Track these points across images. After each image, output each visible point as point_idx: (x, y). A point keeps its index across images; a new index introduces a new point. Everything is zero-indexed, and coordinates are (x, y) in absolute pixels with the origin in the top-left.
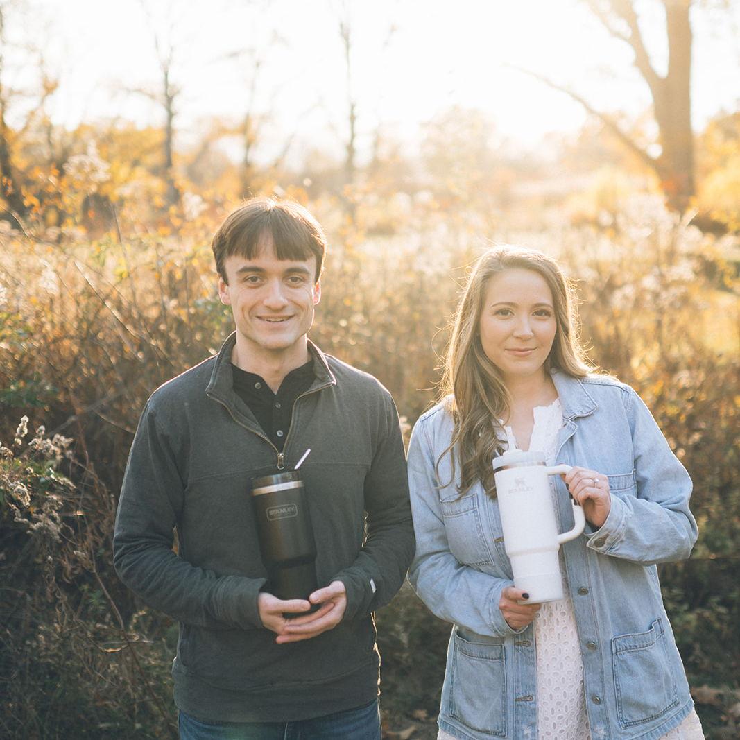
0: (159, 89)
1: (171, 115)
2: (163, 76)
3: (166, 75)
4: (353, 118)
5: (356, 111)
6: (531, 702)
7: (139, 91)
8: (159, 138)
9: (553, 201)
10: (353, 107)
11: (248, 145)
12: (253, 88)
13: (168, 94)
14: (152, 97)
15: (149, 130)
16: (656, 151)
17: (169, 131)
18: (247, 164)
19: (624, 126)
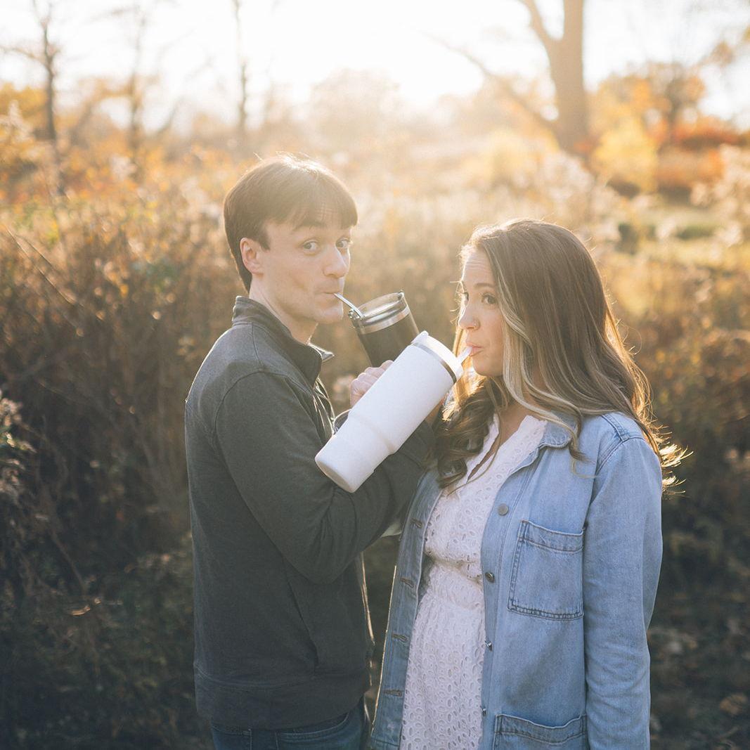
0: (38, 48)
1: (51, 76)
2: (43, 34)
3: (46, 33)
4: (244, 80)
5: (247, 72)
6: (399, 697)
7: (17, 50)
8: (38, 100)
9: (448, 164)
10: (244, 68)
11: (136, 107)
12: (138, 47)
13: (48, 52)
14: (31, 56)
15: (28, 92)
16: (551, 113)
17: (50, 92)
18: (135, 128)
19: (520, 89)
